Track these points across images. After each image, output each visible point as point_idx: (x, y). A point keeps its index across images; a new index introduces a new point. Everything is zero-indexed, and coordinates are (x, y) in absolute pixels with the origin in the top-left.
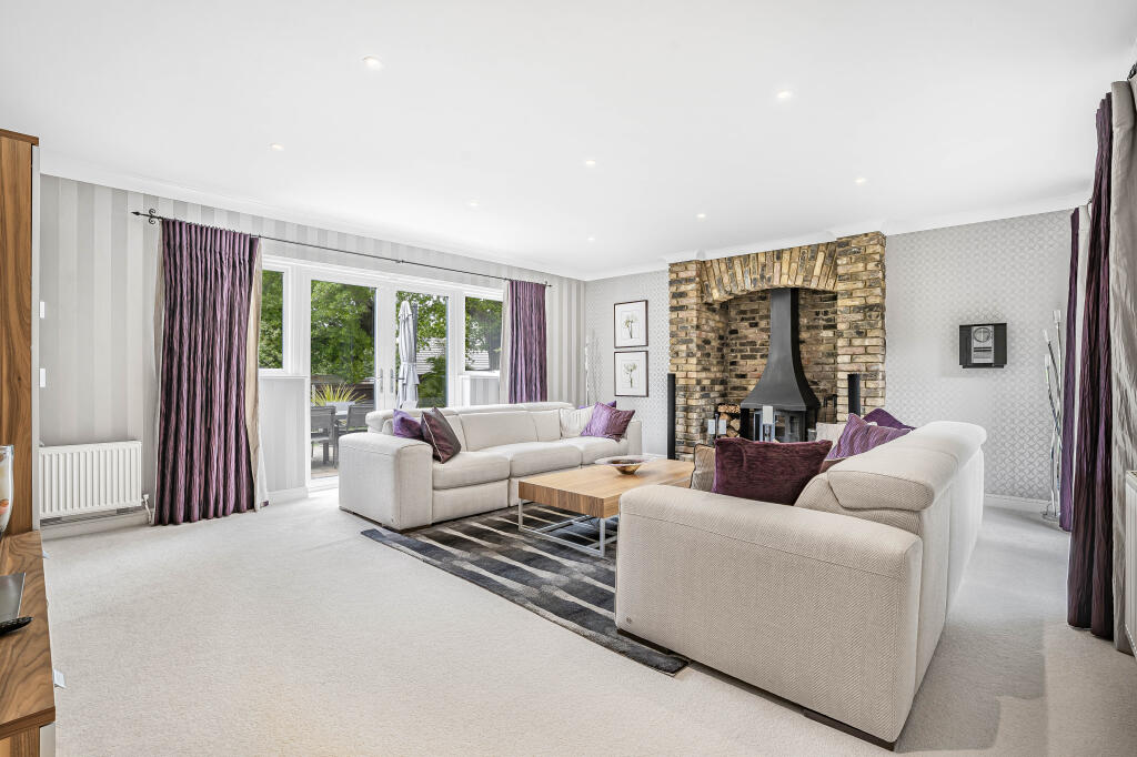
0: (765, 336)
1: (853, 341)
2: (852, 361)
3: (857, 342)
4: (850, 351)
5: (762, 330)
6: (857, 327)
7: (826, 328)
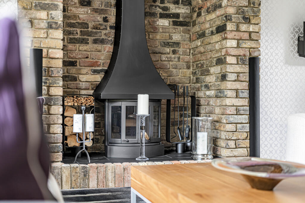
0: (99, 18)
1: (241, 25)
2: (238, 46)
3: (243, 27)
4: (238, 35)
5: (96, 11)
6: (243, 12)
7: (162, 16)
